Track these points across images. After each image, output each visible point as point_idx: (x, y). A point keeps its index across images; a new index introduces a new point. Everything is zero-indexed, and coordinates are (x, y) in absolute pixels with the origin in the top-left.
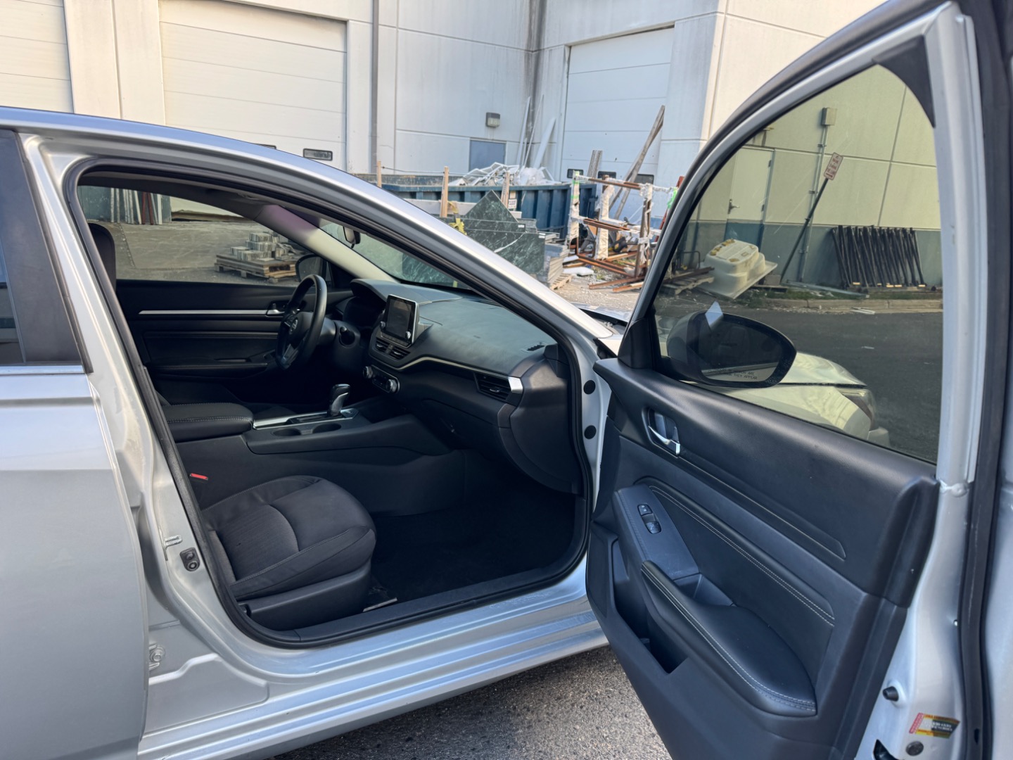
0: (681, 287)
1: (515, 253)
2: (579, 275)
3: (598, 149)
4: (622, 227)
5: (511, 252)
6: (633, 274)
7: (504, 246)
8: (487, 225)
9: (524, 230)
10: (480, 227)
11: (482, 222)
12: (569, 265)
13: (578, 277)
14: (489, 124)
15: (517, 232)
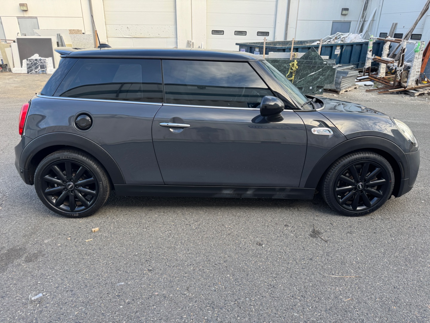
0: (419, 92)
1: (321, 75)
2: (365, 85)
3: (396, 22)
4: (392, 62)
5: (319, 74)
6: (392, 85)
7: (315, 72)
8: (309, 63)
9: (326, 64)
10: (305, 63)
11: (306, 61)
12: (362, 80)
13: (364, 86)
14: (343, 14)
15: (323, 65)
